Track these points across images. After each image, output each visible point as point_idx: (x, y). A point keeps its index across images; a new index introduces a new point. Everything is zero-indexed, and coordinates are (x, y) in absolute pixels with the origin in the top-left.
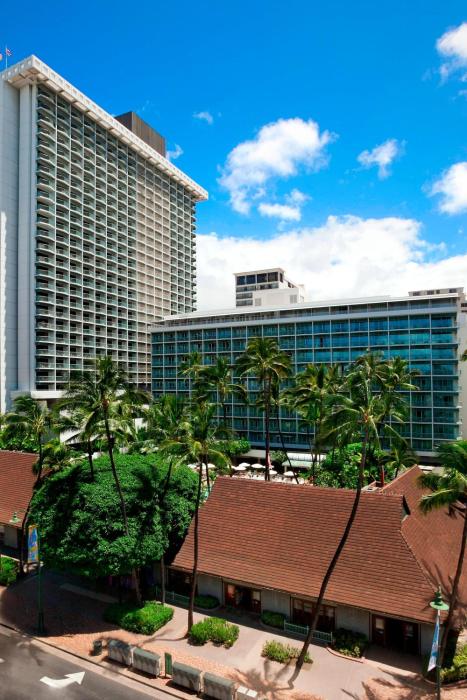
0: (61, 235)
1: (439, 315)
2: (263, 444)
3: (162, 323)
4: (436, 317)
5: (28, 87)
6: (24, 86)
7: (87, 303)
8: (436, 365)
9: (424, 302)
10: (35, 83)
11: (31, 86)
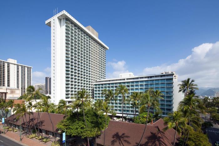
0: (72, 59)
1: (168, 79)
2: (122, 112)
3: (97, 82)
4: (167, 80)
5: (63, 19)
6: (62, 19)
7: (78, 74)
8: (167, 93)
9: (164, 76)
10: (65, 18)
11: (64, 19)
